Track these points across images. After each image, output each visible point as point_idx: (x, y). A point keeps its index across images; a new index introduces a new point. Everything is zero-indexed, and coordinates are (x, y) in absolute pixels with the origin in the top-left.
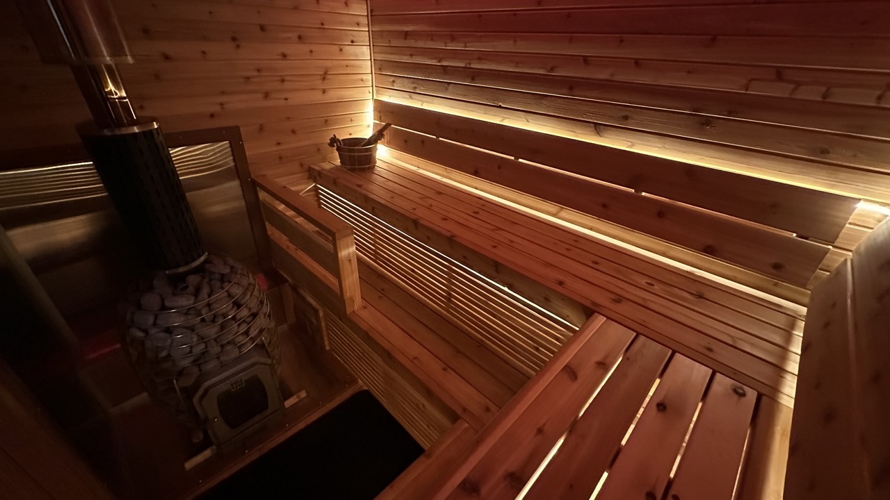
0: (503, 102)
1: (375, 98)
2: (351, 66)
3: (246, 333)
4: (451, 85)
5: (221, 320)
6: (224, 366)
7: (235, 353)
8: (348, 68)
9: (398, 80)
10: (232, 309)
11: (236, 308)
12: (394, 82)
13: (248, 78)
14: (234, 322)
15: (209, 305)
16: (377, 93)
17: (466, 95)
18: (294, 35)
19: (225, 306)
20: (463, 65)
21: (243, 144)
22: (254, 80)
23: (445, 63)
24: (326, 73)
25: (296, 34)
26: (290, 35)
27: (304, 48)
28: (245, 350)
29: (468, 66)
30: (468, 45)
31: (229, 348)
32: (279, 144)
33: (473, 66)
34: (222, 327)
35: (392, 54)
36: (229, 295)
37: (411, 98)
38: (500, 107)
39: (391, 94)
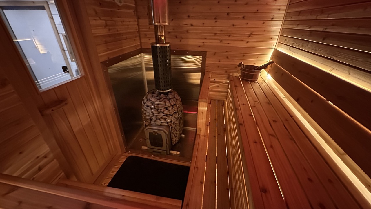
0: (337, 57)
1: (276, 48)
2: (266, 31)
3: (165, 119)
4: (310, 43)
5: (159, 111)
6: (155, 125)
7: (159, 123)
8: (265, 32)
9: (288, 39)
10: (163, 109)
11: (166, 109)
12: (286, 40)
13: (216, 34)
14: (162, 113)
15: (158, 104)
16: (278, 46)
17: (316, 50)
18: (241, 16)
19: (161, 107)
20: (321, 30)
21: (206, 58)
22: (218, 35)
23: (312, 29)
24: (251, 34)
25: (242, 16)
26: (239, 16)
27: (245, 22)
28: (163, 124)
29: (324, 31)
30: (330, 15)
31: (158, 120)
32: (219, 61)
33: (327, 30)
34: (159, 113)
35: (290, 24)
36: (165, 105)
37: (289, 49)
38: (334, 60)
39: (283, 47)
